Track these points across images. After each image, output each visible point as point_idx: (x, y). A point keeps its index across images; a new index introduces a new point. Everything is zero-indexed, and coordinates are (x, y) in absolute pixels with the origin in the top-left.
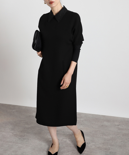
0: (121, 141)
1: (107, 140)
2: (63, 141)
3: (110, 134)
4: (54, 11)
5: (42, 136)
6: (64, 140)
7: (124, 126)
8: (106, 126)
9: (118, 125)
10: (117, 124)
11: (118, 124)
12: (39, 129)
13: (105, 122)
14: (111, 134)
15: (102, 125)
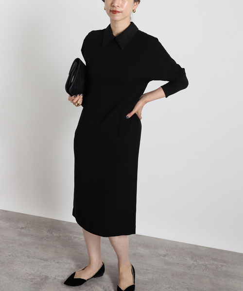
0: (168, 286)
1: (143, 284)
2: (56, 280)
3: (149, 271)
4: (115, 27)
5: (15, 269)
6: (58, 278)
7: (174, 257)
8: (142, 256)
9: (165, 256)
10: (162, 252)
11: (165, 254)
12: (10, 254)
13: (139, 248)
14: (149, 273)
15: (134, 254)
